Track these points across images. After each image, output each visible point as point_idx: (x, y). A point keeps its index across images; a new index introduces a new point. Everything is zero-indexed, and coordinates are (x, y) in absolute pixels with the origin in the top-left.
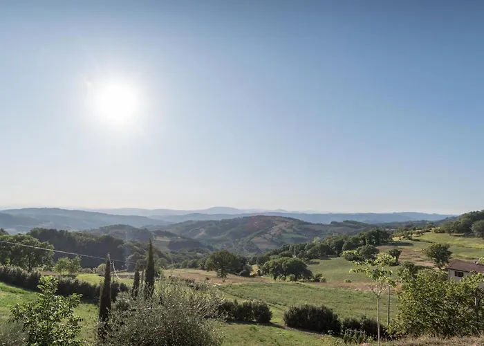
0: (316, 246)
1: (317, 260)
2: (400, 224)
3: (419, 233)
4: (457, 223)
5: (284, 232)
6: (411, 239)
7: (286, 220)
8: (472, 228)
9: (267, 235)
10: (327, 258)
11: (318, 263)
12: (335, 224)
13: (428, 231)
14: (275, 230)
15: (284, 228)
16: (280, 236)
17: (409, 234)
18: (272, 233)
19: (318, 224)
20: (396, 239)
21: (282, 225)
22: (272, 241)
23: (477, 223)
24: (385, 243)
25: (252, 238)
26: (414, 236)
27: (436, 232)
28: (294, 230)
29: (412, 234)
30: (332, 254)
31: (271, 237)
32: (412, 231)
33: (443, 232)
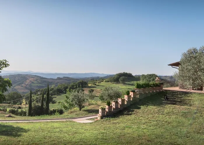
0: (54, 89)
1: (55, 96)
2: (88, 78)
3: (99, 82)
4: (114, 78)
5: (33, 83)
6: (96, 85)
7: (33, 76)
8: (120, 80)
9: (23, 85)
10: (60, 95)
11: (56, 97)
12: (59, 78)
13: (102, 81)
14: (28, 82)
15: (32, 81)
16: (30, 86)
17: (95, 82)
18: (26, 84)
19: (51, 79)
20: (89, 85)
21: (32, 79)
22: (26, 88)
23: (121, 78)
24: (85, 87)
25: (15, 86)
26: (97, 84)
27: (106, 82)
28: (38, 82)
29: (96, 83)
30: (62, 93)
31: (25, 86)
32: (96, 81)
33: (109, 82)
